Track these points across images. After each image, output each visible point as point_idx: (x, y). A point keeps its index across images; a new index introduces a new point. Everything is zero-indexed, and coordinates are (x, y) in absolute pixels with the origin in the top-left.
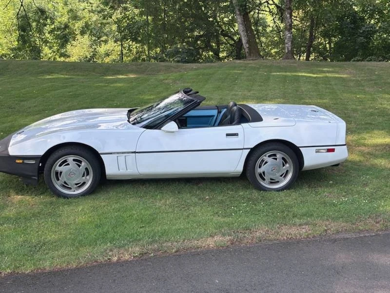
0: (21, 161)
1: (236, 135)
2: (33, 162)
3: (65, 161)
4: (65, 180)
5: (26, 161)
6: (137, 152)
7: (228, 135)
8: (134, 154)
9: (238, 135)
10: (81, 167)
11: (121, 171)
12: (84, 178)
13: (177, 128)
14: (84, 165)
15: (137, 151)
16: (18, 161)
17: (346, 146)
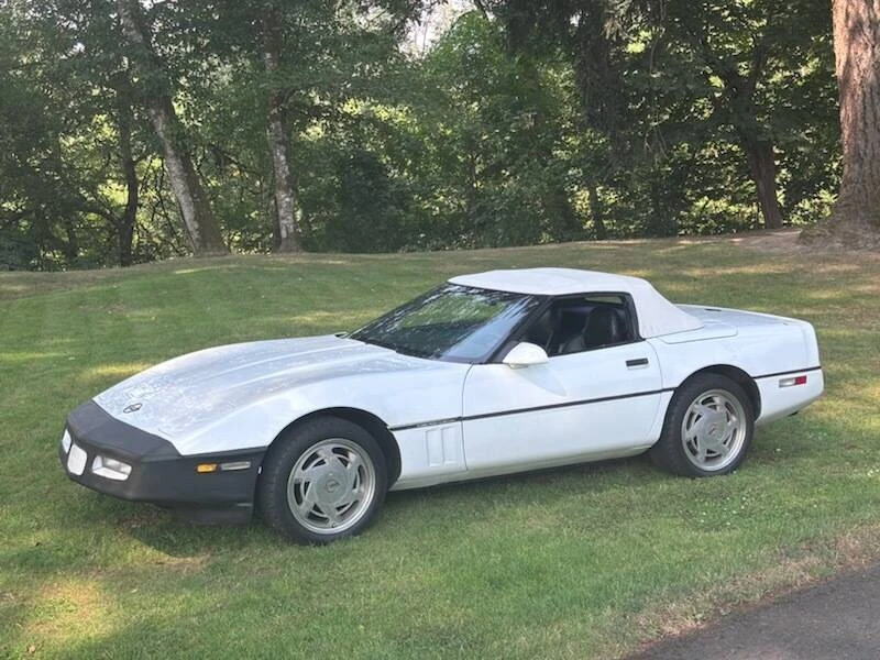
0: (210, 468)
1: (643, 362)
2: (246, 465)
3: (315, 456)
4: (317, 500)
5: (225, 467)
6: (465, 419)
7: (630, 363)
8: (459, 423)
9: (647, 362)
10: (349, 466)
11: (431, 465)
12: (356, 491)
13: (545, 355)
14: (356, 460)
15: (465, 415)
16: (202, 468)
17: (820, 371)
